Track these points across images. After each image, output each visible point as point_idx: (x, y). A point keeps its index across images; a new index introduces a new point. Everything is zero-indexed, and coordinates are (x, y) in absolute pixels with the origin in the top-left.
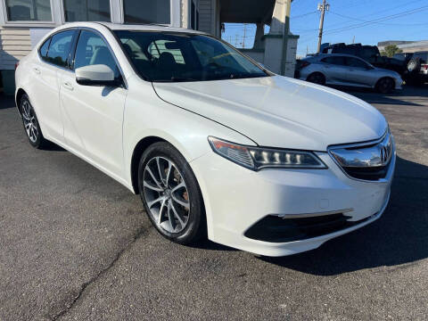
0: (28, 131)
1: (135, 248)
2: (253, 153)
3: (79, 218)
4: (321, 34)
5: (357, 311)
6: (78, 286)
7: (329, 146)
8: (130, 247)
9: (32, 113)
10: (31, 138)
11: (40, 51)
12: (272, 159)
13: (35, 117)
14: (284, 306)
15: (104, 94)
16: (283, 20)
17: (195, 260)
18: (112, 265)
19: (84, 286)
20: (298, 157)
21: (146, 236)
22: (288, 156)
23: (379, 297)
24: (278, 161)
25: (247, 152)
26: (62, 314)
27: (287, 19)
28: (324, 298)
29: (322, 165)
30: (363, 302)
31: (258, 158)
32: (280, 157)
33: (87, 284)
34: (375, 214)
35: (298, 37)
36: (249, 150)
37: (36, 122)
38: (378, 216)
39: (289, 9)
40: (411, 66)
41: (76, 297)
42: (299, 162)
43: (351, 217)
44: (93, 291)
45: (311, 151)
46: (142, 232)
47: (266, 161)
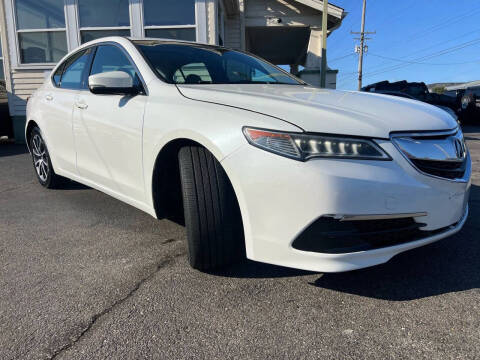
0: (38, 169)
1: (158, 277)
2: (298, 142)
3: (92, 250)
4: (361, 77)
5: (445, 334)
6: (87, 317)
7: (391, 133)
8: (152, 276)
9: (43, 148)
10: (41, 177)
11: (53, 79)
12: (322, 148)
13: (47, 151)
14: (349, 331)
15: (122, 104)
16: (319, 54)
17: (233, 286)
18: (131, 294)
19: (95, 318)
20: (354, 147)
21: (172, 265)
22: (342, 145)
23: (471, 319)
24: (330, 151)
25: (291, 140)
26: (66, 348)
27: (324, 51)
28: (400, 322)
29: (385, 156)
30: (451, 324)
31: (306, 148)
32: (332, 147)
33: (99, 315)
34: (455, 225)
35: (336, 72)
36: (294, 138)
37: (47, 157)
38: (459, 227)
39: (324, 43)
40: (465, 101)
41: (85, 330)
42: (355, 152)
43: (425, 225)
44: (107, 322)
45: (370, 139)
46: (167, 262)
47: (315, 150)
